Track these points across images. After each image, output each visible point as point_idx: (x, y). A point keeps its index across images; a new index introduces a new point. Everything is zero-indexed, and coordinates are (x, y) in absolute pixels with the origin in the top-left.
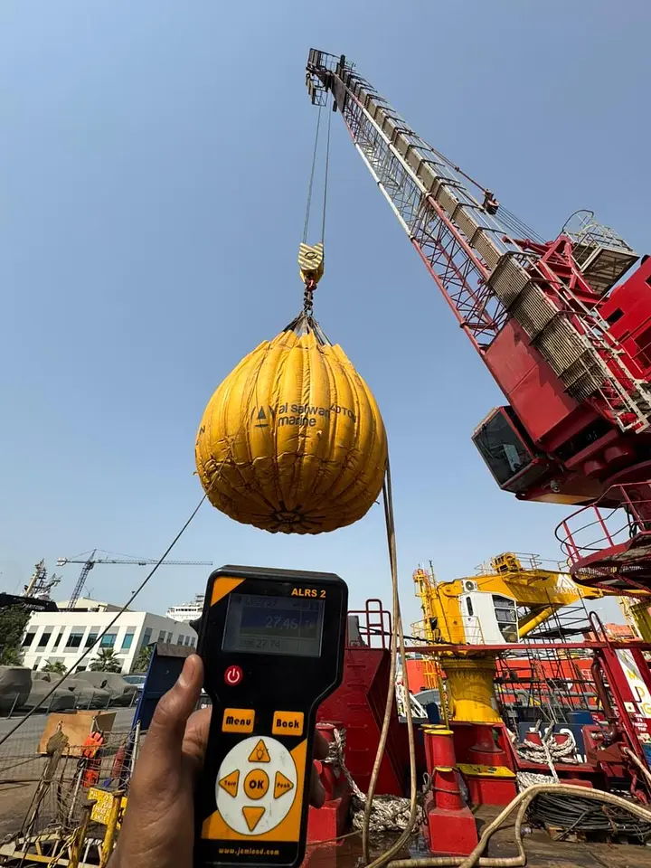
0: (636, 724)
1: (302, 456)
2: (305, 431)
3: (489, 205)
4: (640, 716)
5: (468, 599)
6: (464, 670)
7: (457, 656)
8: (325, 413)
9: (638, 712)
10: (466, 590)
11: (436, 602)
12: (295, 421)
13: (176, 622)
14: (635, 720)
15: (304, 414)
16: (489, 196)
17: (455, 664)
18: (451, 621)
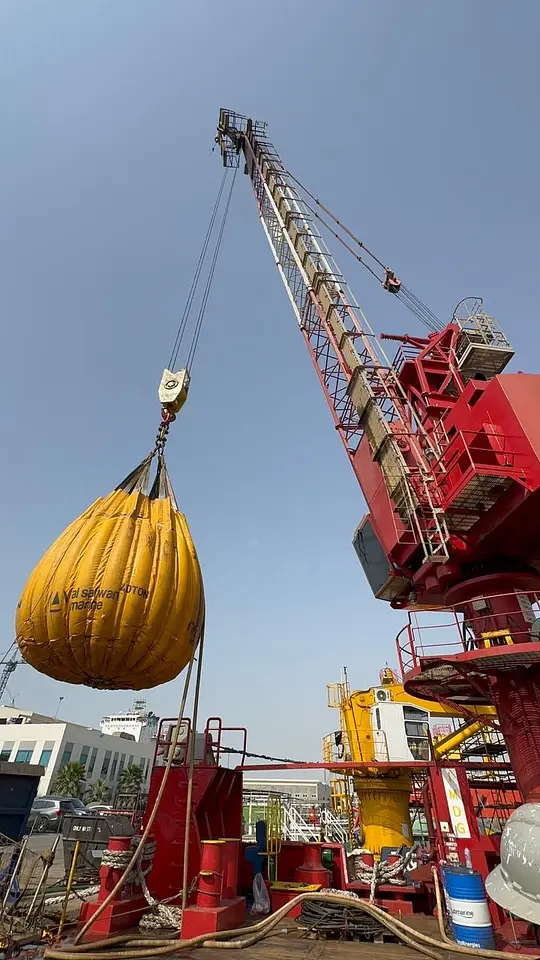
0: (448, 844)
1: (90, 637)
2: (92, 614)
3: (391, 285)
4: (453, 836)
5: (377, 710)
6: (375, 792)
7: (368, 775)
8: (114, 595)
9: (452, 831)
10: (377, 700)
11: (349, 713)
12: (84, 606)
13: (103, 735)
14: (447, 840)
15: (93, 598)
16: (390, 275)
17: (366, 784)
18: (362, 736)
